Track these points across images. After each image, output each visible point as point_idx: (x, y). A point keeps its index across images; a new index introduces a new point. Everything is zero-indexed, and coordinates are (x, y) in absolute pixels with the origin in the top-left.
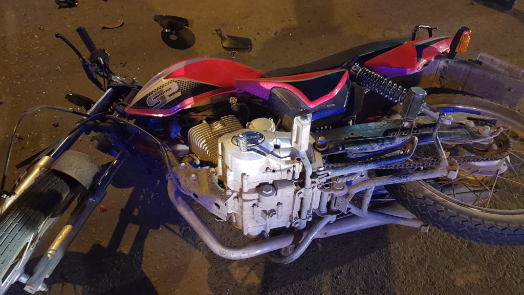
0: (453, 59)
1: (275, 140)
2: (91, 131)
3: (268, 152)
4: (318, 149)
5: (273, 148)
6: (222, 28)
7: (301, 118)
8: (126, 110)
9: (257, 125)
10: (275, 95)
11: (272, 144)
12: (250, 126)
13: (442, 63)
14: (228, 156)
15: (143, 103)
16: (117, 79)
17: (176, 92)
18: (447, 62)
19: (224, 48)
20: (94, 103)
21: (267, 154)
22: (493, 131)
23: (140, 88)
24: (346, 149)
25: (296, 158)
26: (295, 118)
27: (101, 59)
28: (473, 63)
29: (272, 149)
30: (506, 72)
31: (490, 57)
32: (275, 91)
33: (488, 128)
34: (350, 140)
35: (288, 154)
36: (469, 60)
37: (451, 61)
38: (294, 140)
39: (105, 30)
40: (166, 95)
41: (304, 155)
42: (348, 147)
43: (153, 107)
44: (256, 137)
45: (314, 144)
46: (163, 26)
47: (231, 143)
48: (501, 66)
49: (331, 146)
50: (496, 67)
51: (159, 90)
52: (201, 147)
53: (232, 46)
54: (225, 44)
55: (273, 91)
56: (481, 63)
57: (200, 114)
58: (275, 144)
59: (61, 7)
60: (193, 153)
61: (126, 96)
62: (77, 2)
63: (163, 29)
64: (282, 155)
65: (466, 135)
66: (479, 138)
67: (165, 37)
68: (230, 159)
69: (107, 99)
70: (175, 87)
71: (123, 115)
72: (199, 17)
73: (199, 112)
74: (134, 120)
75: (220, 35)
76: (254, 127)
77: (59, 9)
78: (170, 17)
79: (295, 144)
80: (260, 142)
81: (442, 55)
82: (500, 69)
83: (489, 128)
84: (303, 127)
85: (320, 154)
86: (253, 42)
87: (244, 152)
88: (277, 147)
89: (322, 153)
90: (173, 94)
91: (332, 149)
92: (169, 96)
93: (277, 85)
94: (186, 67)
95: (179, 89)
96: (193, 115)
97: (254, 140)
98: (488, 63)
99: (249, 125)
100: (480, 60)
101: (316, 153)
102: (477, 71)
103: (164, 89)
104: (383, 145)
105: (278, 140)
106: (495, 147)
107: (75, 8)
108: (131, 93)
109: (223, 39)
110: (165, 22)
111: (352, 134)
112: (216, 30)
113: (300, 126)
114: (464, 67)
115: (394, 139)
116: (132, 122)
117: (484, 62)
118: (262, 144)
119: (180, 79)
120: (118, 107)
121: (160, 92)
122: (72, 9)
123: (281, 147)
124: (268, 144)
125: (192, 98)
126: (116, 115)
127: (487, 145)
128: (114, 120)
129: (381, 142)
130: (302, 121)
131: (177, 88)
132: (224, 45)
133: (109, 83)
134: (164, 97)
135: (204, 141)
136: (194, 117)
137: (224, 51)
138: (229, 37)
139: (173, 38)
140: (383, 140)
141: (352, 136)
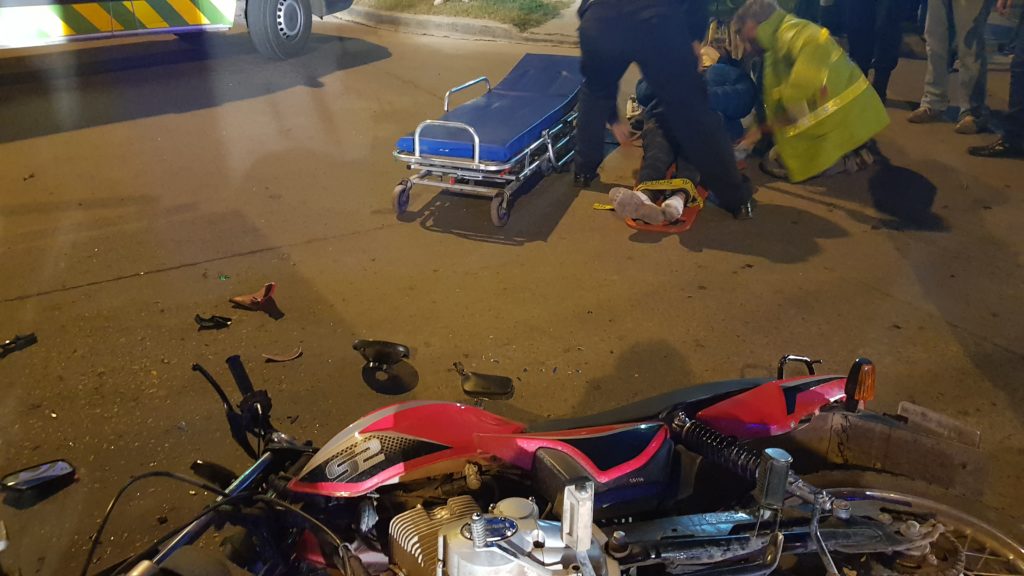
0: (853, 412)
1: (535, 532)
2: (224, 524)
3: (523, 553)
4: (613, 553)
5: (531, 546)
6: (463, 360)
7: (576, 488)
8: (290, 485)
9: (507, 507)
10: (541, 461)
11: (530, 539)
12: (495, 511)
13: (837, 420)
14: (454, 560)
15: (319, 474)
16: (280, 437)
17: (377, 455)
18: (846, 417)
19: (466, 392)
20: (236, 478)
21: (520, 556)
22: (924, 530)
23: (316, 451)
24: (663, 555)
25: (571, 566)
26: (566, 488)
27: (259, 406)
28: (892, 420)
29: (529, 548)
30: (952, 434)
31: (919, 409)
32: (542, 454)
33: (915, 526)
34: (670, 540)
35: (558, 559)
36: (884, 414)
37: (851, 416)
38: (566, 529)
39: (270, 364)
40: (360, 459)
41: (584, 558)
42: (667, 552)
43: (334, 479)
44: (501, 526)
45: (607, 544)
46: (365, 357)
47: (460, 536)
48: (939, 424)
49: (636, 550)
50: (933, 426)
51: (349, 451)
52: (409, 550)
53: (480, 390)
54: (468, 387)
55: (538, 453)
56: (905, 420)
57: (414, 493)
58: (536, 540)
59: (202, 328)
60: (395, 564)
61: (292, 464)
62: (230, 320)
63: (366, 362)
64: (547, 560)
65: (877, 537)
66: (900, 543)
67: (368, 375)
68: (456, 565)
69: (259, 471)
70: (375, 445)
71: (283, 494)
72: (427, 345)
73: (412, 491)
74: (300, 505)
75: (461, 372)
76: (501, 512)
77: (199, 330)
78: (379, 343)
79: (569, 537)
80: (509, 534)
81: (835, 404)
82: (941, 430)
83: (918, 525)
84: (579, 505)
85: (616, 563)
86: (516, 383)
87: (479, 547)
88: (538, 545)
89: (621, 561)
90: (371, 457)
91: (637, 555)
92: (365, 461)
93: (545, 444)
94: (396, 416)
95: (382, 449)
96: (402, 496)
97: (498, 530)
98: (918, 419)
99: (493, 508)
100: (904, 415)
101: (610, 561)
102: (900, 433)
103: (357, 450)
104: (729, 550)
105: (541, 532)
106: (933, 560)
107: (225, 329)
108: (303, 459)
109: (466, 378)
110: (370, 351)
111: (675, 530)
112: (455, 364)
113: (575, 502)
114: (879, 427)
115: (748, 539)
116: (296, 508)
117: (911, 418)
118: (512, 539)
119: (385, 434)
120: (277, 482)
121: (350, 454)
122: (220, 331)
123: (547, 545)
124: (522, 539)
125: (401, 464)
126: (271, 495)
127: (919, 557)
128: (268, 503)
129: (723, 545)
130: (577, 494)
131: (380, 448)
132: (467, 389)
133: (266, 445)
134: (356, 463)
135: (416, 539)
136: (403, 499)
137: (466, 397)
138: (474, 374)
139: (381, 376)
140: (728, 542)
141: (675, 534)
